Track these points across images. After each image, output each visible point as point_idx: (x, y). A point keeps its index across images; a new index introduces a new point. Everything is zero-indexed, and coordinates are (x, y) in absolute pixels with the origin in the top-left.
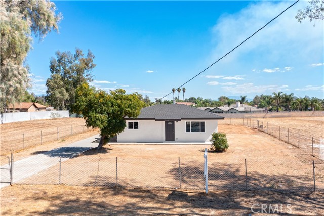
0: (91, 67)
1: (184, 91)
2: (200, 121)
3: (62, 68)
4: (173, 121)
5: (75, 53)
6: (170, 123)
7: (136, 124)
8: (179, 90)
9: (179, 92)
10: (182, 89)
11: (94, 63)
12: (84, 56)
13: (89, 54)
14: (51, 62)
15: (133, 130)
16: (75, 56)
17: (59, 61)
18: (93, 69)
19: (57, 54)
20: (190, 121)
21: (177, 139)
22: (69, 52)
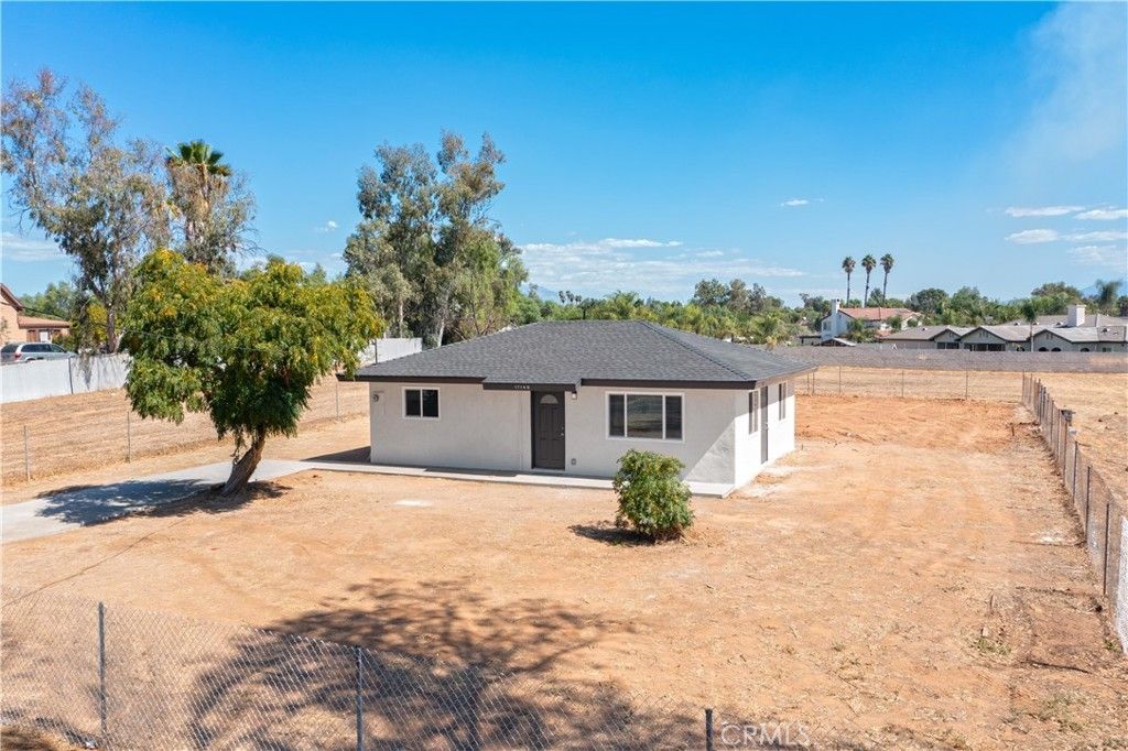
0: (489, 194)
1: (887, 268)
2: (665, 393)
3: (395, 200)
4: (559, 391)
5: (440, 149)
6: (549, 400)
7: (432, 398)
8: (868, 263)
9: (869, 270)
10: (878, 262)
11: (498, 178)
12: (469, 157)
13: (487, 150)
14: (361, 183)
15: (422, 419)
16: (439, 156)
17: (386, 177)
18: (494, 198)
19: (381, 154)
20: (625, 392)
21: (574, 461)
22: (419, 148)
